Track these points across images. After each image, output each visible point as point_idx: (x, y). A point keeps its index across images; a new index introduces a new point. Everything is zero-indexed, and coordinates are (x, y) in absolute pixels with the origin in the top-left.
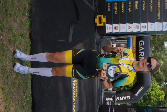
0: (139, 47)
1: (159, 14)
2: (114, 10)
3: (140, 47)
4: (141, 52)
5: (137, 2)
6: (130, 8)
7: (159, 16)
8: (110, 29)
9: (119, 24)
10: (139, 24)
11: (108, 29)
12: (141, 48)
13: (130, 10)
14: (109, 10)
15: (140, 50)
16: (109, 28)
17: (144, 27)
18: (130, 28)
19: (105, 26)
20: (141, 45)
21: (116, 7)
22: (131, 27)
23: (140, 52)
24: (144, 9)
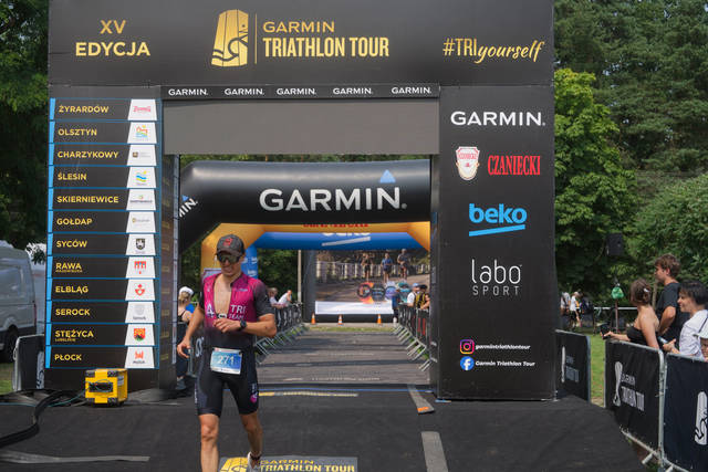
0: (288, 209)
1: (100, 200)
2: (79, 340)
3: (290, 205)
4: (314, 201)
5: (58, 266)
6: (75, 289)
7: (108, 200)
8: (140, 354)
9: (127, 325)
10: (131, 262)
11: (140, 362)
12: (296, 202)
13: (84, 290)
14: (78, 357)
15: (302, 205)
16: (140, 359)
17: (140, 244)
18: (140, 290)
19: (130, 370)
20: (281, 202)
21: (70, 335)
22: (140, 286)
23: (313, 208)
24: (83, 244)
